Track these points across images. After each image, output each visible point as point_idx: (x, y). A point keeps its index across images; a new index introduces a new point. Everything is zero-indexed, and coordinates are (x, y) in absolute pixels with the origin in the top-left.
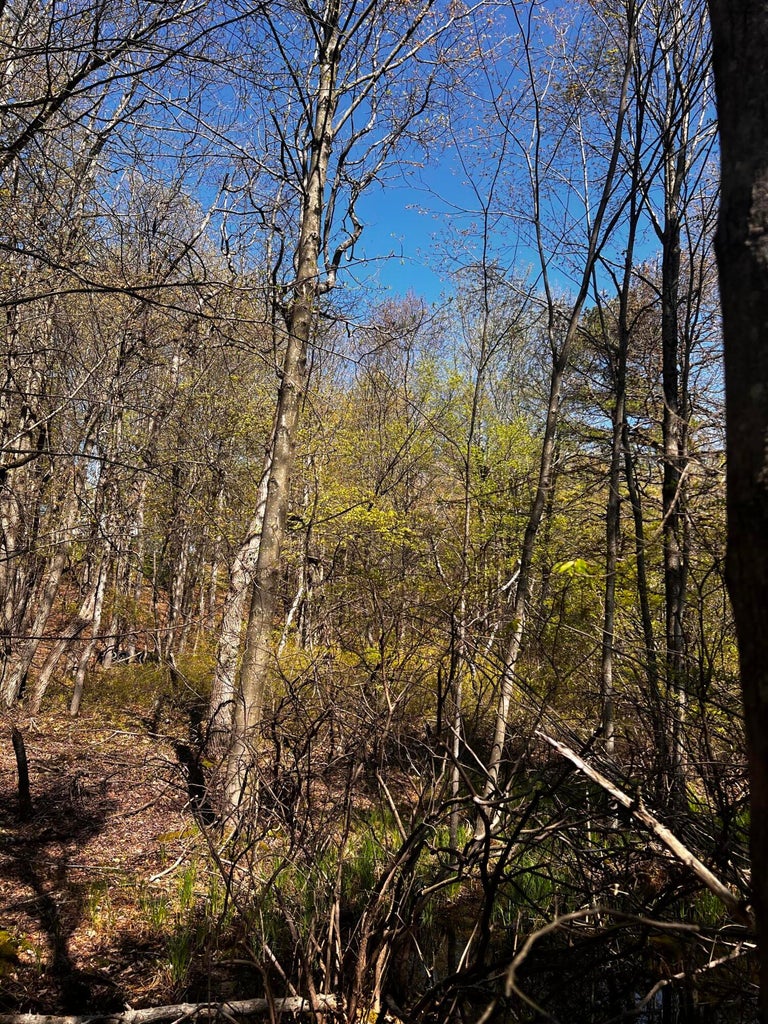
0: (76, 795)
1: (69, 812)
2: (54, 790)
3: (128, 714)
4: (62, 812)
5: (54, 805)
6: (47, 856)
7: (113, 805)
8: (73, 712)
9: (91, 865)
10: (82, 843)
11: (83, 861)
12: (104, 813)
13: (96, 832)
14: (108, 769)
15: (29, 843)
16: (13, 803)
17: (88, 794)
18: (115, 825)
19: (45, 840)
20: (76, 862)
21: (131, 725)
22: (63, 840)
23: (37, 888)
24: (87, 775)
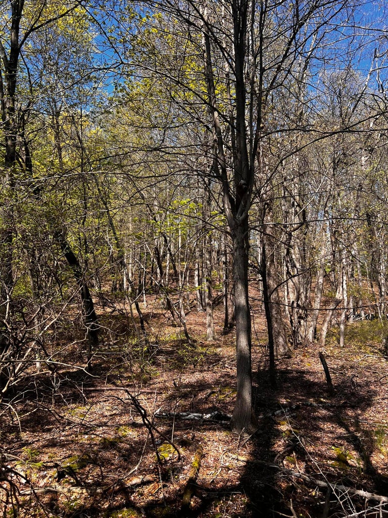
0: (354, 386)
1: (353, 394)
2: (343, 382)
3: (370, 346)
4: (349, 394)
5: (345, 390)
6: (348, 415)
7: (375, 393)
8: (342, 345)
9: (371, 422)
10: (363, 410)
11: (366, 419)
12: (371, 396)
13: (369, 405)
14: (367, 374)
15: (338, 407)
16: (325, 387)
17: (360, 386)
18: (378, 403)
19: (344, 406)
20: (363, 419)
21: (373, 352)
22: (353, 407)
23: (347, 429)
24: (357, 377)
